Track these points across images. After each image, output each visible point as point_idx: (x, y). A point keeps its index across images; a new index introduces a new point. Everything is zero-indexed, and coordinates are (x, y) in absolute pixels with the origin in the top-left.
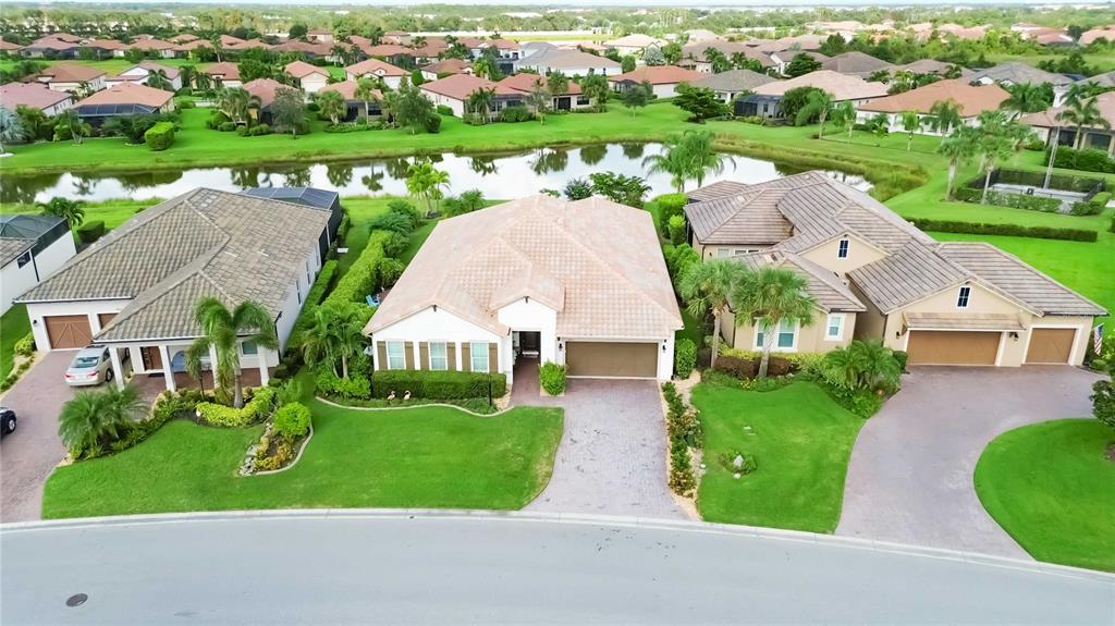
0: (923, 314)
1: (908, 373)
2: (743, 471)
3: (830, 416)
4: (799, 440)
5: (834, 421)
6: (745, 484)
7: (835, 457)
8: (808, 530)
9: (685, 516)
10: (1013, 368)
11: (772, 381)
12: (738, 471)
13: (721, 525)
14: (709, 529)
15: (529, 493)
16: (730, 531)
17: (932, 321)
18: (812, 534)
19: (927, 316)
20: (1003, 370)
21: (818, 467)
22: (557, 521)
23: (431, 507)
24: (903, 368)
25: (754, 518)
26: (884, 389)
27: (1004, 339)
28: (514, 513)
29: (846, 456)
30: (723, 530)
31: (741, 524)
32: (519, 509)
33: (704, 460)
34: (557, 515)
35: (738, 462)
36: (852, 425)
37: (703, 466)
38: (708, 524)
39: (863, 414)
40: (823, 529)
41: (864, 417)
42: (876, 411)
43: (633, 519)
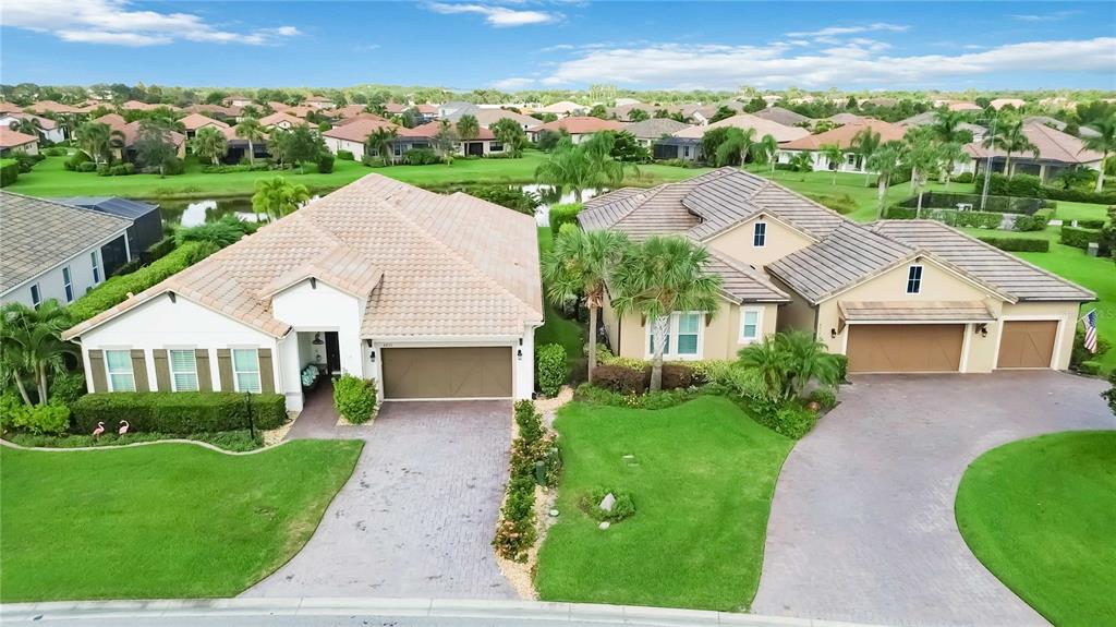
0: (864, 303)
1: (850, 383)
2: (614, 517)
3: (746, 437)
4: (702, 471)
5: (751, 443)
6: (615, 536)
7: (752, 493)
8: (708, 608)
9: (510, 593)
10: (982, 374)
11: (666, 395)
12: (606, 518)
13: (566, 606)
14: (546, 613)
15: (260, 568)
16: (580, 615)
17: (875, 311)
18: (713, 614)
19: (870, 306)
20: (969, 377)
21: (727, 509)
22: (293, 613)
23: (80, 598)
24: (842, 377)
25: (623, 591)
26: (819, 401)
27: (969, 333)
28: (224, 603)
29: (768, 492)
30: (570, 614)
31: (601, 601)
32: (234, 595)
33: (558, 504)
34: (297, 602)
35: (607, 503)
36: (775, 448)
37: (555, 512)
38: (546, 605)
39: (792, 433)
40: (731, 605)
41: (793, 437)
42: (809, 429)
43: (424, 602)
